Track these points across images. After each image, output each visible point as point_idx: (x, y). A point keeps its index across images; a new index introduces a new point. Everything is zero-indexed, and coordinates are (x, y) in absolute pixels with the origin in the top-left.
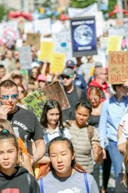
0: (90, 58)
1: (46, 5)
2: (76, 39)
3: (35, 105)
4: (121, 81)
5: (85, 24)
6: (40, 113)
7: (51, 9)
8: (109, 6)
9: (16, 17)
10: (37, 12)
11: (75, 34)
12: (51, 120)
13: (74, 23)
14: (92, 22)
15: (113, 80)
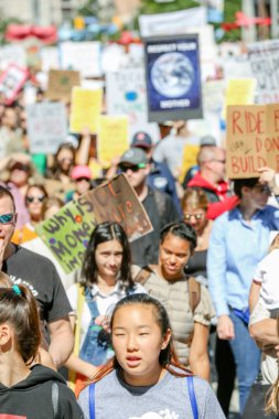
0: (183, 127)
1: (87, 12)
2: (157, 84)
3: (67, 236)
4: (255, 171)
5: (177, 51)
6: (80, 253)
7: (99, 20)
8: (226, 14)
9: (22, 37)
10: (67, 25)
11: (155, 72)
12: (105, 266)
13: (152, 49)
14: (192, 46)
15: (236, 169)
